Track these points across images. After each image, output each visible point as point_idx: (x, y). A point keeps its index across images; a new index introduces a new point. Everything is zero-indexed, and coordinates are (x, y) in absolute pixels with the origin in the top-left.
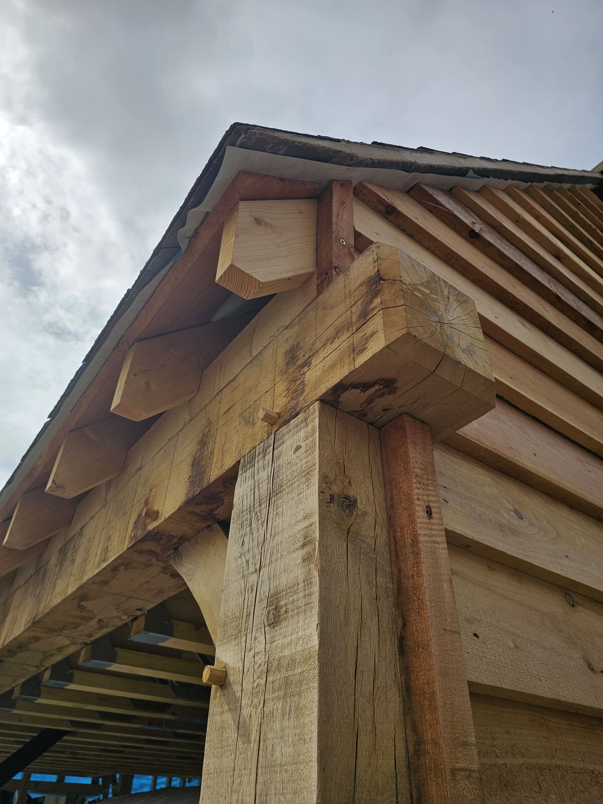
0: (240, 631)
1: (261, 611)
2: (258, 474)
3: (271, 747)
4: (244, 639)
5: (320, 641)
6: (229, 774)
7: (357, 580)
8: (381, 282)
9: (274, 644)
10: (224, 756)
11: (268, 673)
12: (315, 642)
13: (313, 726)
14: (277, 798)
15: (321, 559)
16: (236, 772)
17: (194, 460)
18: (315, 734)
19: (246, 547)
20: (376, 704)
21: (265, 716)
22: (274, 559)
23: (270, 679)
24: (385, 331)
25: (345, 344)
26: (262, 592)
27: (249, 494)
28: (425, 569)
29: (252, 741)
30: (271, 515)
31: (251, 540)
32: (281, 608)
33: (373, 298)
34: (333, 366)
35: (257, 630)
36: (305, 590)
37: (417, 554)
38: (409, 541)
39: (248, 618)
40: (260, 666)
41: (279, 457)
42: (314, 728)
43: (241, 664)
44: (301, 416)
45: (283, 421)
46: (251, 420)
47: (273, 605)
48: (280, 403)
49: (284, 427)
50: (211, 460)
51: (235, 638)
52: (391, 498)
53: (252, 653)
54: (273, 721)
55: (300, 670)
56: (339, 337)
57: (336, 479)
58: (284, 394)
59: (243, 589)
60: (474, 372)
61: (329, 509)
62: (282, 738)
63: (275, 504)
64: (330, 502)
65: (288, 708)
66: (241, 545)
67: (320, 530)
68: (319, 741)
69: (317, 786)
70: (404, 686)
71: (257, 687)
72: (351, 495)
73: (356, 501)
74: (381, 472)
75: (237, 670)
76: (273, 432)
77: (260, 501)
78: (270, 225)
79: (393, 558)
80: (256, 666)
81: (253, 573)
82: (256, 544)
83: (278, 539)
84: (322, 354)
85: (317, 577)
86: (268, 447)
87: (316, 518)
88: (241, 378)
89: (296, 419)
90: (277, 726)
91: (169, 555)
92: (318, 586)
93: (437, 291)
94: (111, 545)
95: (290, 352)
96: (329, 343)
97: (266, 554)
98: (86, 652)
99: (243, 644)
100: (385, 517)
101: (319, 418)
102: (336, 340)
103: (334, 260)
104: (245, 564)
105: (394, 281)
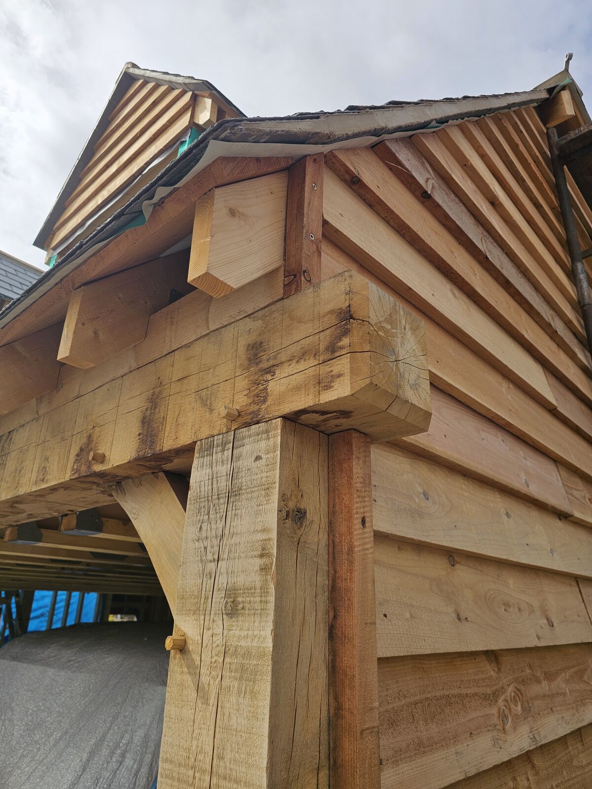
0: (199, 609)
1: (219, 598)
2: (216, 466)
3: (228, 714)
4: (202, 617)
5: (274, 644)
6: (189, 723)
7: (303, 584)
8: (351, 320)
9: (231, 632)
10: (184, 708)
11: (226, 655)
12: (269, 644)
13: (265, 710)
14: (233, 754)
15: (277, 573)
16: (196, 725)
17: (144, 418)
18: (267, 717)
19: (204, 534)
20: (310, 683)
21: (223, 688)
22: (232, 556)
23: (227, 660)
24: (351, 378)
25: (311, 372)
26: (220, 583)
27: (206, 482)
28: (357, 575)
29: (211, 704)
30: (229, 513)
31: (209, 529)
32: (239, 603)
33: (343, 336)
34: (297, 389)
35: (215, 614)
36: (261, 596)
37: (351, 563)
38: (345, 549)
39: (206, 600)
40: (218, 646)
41: (239, 458)
42: (267, 711)
43: (200, 638)
44: (262, 426)
45: (243, 421)
46: (208, 403)
47: (230, 598)
48: (241, 401)
49: (244, 429)
50: (164, 427)
51: (194, 614)
52: (334, 505)
53: (210, 632)
54: (230, 695)
55: (255, 662)
56: (305, 360)
57: (291, 495)
58: (245, 393)
59: (201, 572)
60: (417, 407)
61: (285, 525)
62: (238, 710)
63: (234, 504)
64: (286, 519)
65: (243, 689)
66: (199, 530)
67: (277, 548)
68: (270, 722)
69: (268, 755)
70: (330, 664)
71: (215, 662)
72: (302, 508)
73: (305, 513)
74: (326, 478)
75: (196, 642)
76: (233, 429)
77: (218, 495)
78: (243, 215)
79: (331, 559)
80: (214, 645)
81: (211, 561)
82: (214, 535)
83: (236, 540)
84: (286, 370)
85: (274, 589)
86: (227, 443)
87: (274, 535)
88: (197, 349)
89: (257, 426)
90: (233, 699)
91: (111, 486)
92: (274, 597)
93: (397, 322)
94: (49, 467)
95: (253, 348)
96: (295, 361)
97: (225, 549)
98: (12, 532)
99: (202, 622)
100: (326, 521)
101: (281, 436)
102: (302, 361)
103: (303, 263)
104: (203, 549)
105: (363, 321)
